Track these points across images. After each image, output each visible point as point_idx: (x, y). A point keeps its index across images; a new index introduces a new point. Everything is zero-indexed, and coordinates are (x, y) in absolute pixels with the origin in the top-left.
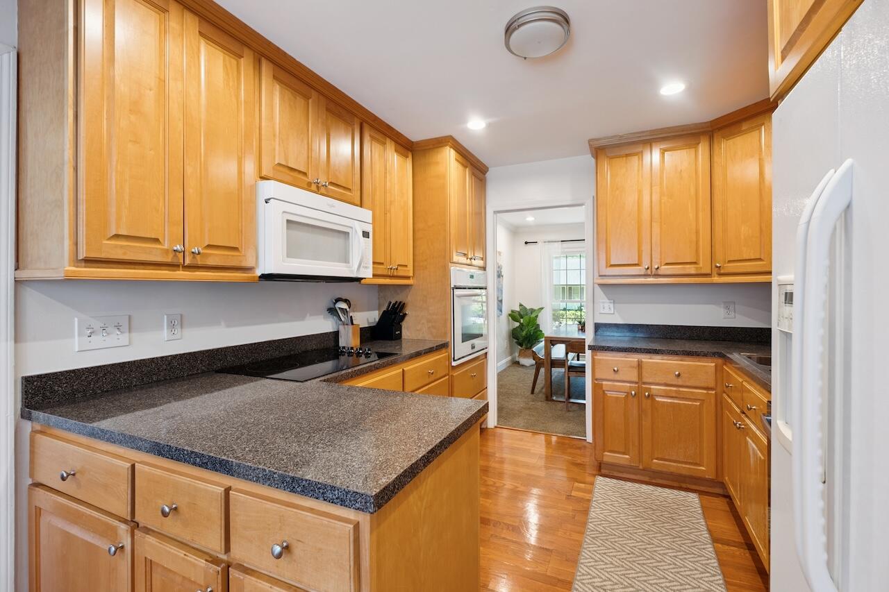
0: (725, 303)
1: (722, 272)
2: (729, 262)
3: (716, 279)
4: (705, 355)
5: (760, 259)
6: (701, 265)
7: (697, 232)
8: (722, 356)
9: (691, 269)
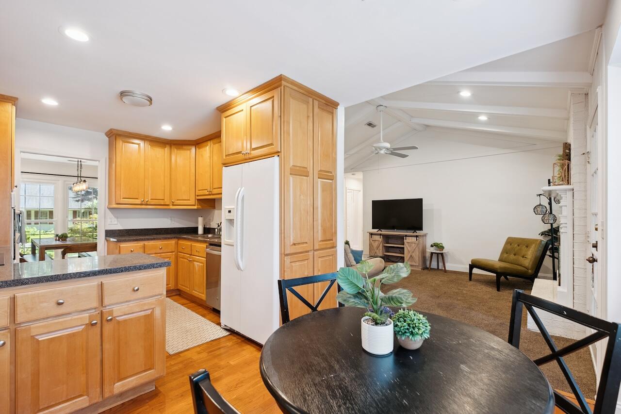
0: (170, 217)
1: (174, 204)
2: (177, 200)
3: (172, 207)
4: (171, 238)
5: (189, 200)
6: (166, 201)
7: (164, 187)
8: (177, 238)
9: (162, 202)
